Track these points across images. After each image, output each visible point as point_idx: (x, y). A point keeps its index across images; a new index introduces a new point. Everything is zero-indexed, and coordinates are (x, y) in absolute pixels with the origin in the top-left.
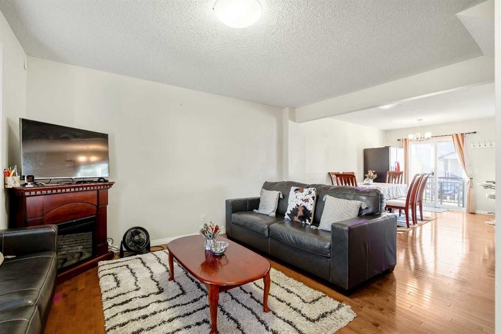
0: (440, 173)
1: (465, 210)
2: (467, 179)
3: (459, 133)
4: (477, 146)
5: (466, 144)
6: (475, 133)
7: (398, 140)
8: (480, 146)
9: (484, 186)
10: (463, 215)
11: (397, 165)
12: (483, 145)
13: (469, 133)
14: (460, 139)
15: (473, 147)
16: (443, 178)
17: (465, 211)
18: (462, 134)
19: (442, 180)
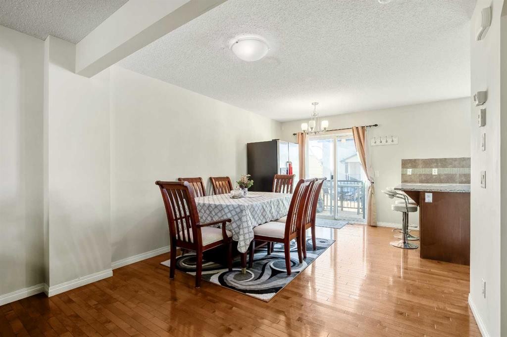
0: (341, 176)
1: (365, 222)
2: (367, 184)
3: (359, 125)
4: (378, 143)
5: (367, 142)
6: (376, 125)
7: (294, 134)
8: (381, 142)
9: (390, 195)
10: (364, 228)
11: (288, 166)
12: (384, 142)
13: (370, 126)
14: (361, 133)
15: (374, 144)
16: (344, 181)
17: (366, 224)
18: (363, 127)
19: (342, 184)
